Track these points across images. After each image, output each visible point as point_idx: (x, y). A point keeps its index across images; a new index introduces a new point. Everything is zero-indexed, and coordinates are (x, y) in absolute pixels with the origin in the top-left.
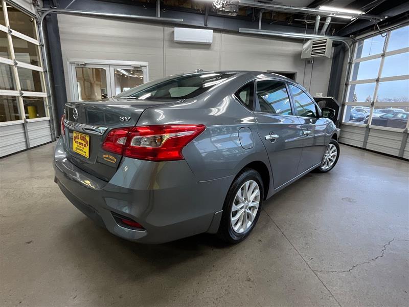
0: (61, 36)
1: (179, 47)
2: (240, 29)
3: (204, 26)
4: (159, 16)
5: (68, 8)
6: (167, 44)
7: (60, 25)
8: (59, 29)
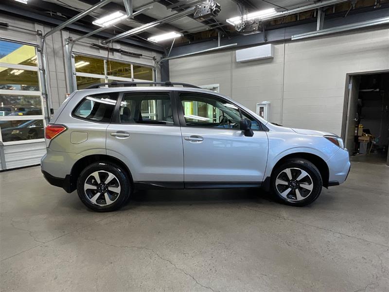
0: (170, 74)
1: (245, 66)
2: (292, 37)
3: (264, 42)
4: (219, 45)
5: (169, 57)
6: (234, 65)
7: (170, 67)
8: (170, 70)
